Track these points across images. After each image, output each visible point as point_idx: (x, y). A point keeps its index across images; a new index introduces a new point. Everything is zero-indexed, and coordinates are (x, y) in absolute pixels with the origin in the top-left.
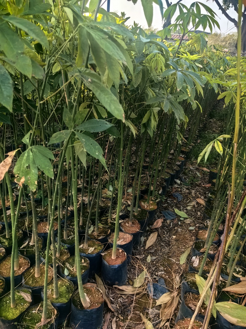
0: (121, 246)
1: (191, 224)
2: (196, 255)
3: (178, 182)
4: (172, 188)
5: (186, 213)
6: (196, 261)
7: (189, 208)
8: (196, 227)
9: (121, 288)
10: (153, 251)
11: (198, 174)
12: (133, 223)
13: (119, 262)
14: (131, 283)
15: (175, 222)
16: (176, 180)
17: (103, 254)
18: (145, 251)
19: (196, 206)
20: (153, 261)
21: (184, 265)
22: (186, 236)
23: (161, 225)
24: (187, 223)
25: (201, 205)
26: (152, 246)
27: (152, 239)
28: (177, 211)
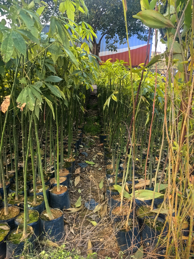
0: (61, 184)
1: (99, 167)
2: (110, 177)
3: (82, 146)
4: (79, 150)
5: (93, 162)
6: (111, 180)
7: (94, 159)
8: (102, 168)
9: (68, 209)
10: (80, 186)
11: (92, 140)
12: (63, 170)
13: (63, 192)
14: (73, 206)
15: (89, 167)
16: (80, 145)
17: (50, 191)
18: (75, 188)
19: (98, 157)
20: (83, 192)
21: (103, 189)
22: (98, 174)
23: (80, 171)
24: (96, 167)
25: (100, 156)
26: (78, 184)
27: (77, 180)
28: (87, 162)
